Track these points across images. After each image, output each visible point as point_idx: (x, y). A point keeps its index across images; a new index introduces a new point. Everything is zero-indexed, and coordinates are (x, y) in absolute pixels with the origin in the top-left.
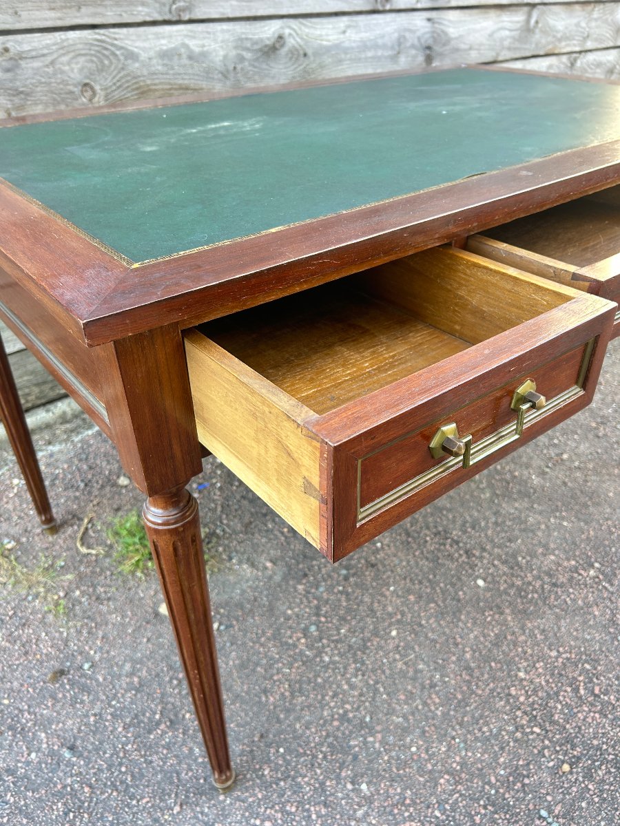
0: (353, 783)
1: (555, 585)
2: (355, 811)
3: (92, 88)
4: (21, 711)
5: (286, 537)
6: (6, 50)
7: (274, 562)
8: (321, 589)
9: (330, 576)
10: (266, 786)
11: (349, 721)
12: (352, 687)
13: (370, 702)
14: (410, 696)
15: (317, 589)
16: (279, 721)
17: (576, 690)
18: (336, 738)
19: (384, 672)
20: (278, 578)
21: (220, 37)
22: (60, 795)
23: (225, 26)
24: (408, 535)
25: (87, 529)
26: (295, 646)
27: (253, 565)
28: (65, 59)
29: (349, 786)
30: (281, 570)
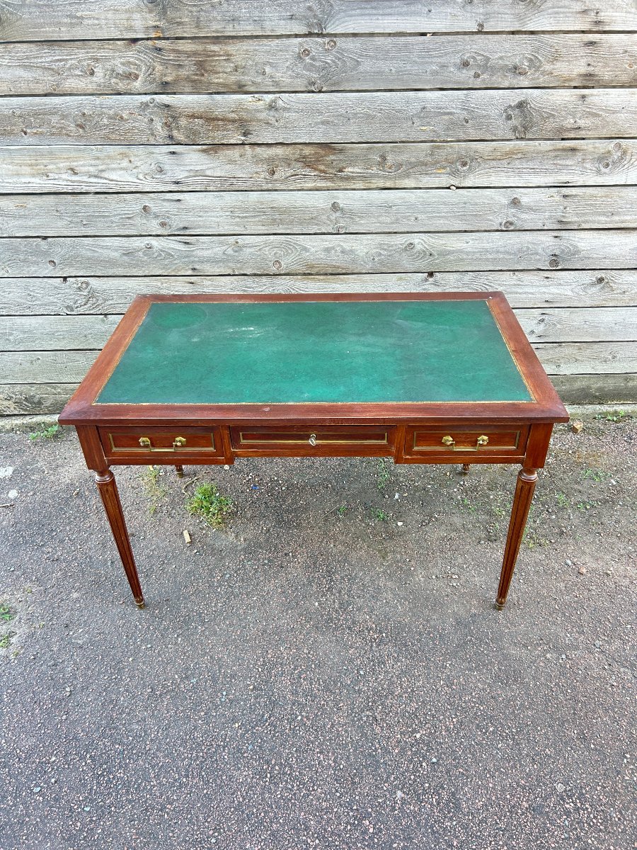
0: (178, 636)
1: (350, 628)
2: (169, 645)
3: (280, 263)
4: (110, 540)
5: (262, 532)
6: (237, 243)
7: (245, 540)
8: (249, 563)
9: (259, 560)
10: (152, 616)
11: (200, 617)
12: (216, 606)
13: (214, 616)
14: (231, 625)
15: (248, 561)
16: (178, 600)
17: (295, 669)
18: (189, 618)
19: (233, 609)
20: (239, 548)
21: (365, 242)
22: (97, 574)
23: (369, 236)
24: (315, 563)
25: (193, 482)
26: (214, 578)
27: (236, 536)
28: (267, 248)
29: (176, 636)
30: (244, 545)
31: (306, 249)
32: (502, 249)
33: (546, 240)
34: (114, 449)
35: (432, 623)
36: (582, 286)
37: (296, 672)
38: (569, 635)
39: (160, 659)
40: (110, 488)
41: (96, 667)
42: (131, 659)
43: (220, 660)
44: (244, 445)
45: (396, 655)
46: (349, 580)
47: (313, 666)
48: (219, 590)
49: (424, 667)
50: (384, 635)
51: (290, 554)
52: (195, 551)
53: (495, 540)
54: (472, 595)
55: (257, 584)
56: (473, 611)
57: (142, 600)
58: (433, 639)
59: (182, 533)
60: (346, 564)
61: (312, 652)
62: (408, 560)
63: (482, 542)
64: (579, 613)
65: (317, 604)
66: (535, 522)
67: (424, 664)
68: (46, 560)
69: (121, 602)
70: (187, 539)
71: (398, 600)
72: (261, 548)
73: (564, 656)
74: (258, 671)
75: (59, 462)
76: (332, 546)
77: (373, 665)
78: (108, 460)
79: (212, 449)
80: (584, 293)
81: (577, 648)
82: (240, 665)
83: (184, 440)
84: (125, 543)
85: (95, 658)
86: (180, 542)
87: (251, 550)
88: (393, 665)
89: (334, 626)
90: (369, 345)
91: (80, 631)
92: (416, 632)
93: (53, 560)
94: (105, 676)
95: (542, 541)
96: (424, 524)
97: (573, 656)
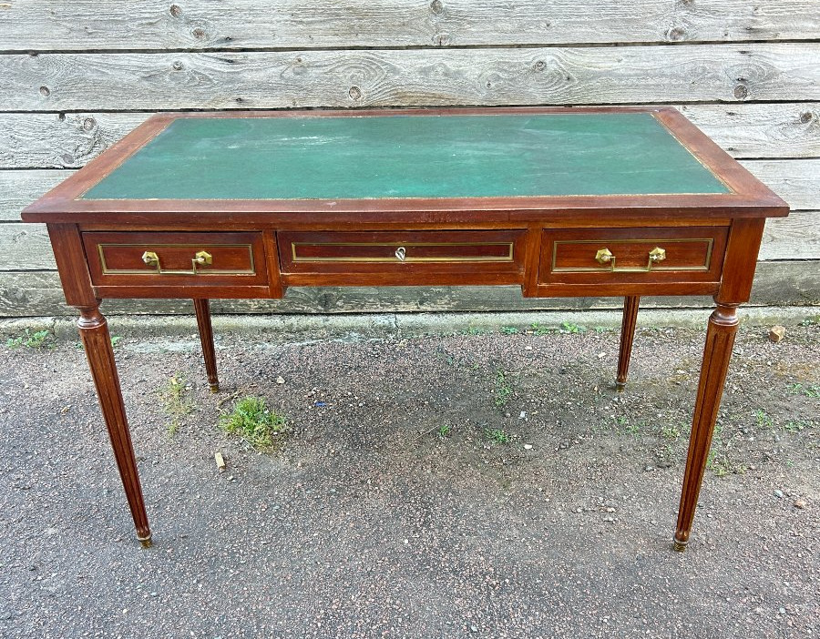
0: (198, 582)
1: (455, 573)
2: (184, 592)
3: (358, 91)
6: (300, 61)
7: (303, 465)
8: (309, 492)
9: (323, 488)
10: (162, 556)
12: (257, 544)
13: (254, 557)
14: (278, 568)
15: (306, 490)
16: (202, 537)
17: (372, 624)
20: (295, 475)
21: (477, 60)
22: (84, 506)
23: (482, 51)
25: (232, 398)
26: (256, 509)
27: (291, 462)
29: (195, 582)
30: (302, 471)
31: (394, 70)
32: (668, 72)
33: (729, 55)
34: (106, 272)
35: (579, 567)
36: (781, 127)
37: (374, 627)
38: (787, 584)
39: (170, 610)
40: (100, 339)
41: (72, 620)
42: (125, 611)
43: (260, 612)
44: (298, 264)
45: (525, 607)
46: (454, 512)
47: (400, 620)
48: (263, 525)
49: (569, 622)
50: (507, 581)
51: (369, 482)
52: (231, 477)
53: (668, 467)
54: (638, 533)
55: (320, 518)
56: (641, 552)
57: (148, 532)
58: (581, 587)
59: (213, 458)
60: (450, 494)
61: (398, 602)
62: (541, 489)
63: (649, 468)
64: (800, 555)
65: (406, 541)
66: (725, 445)
67: (569, 619)
68: (13, 488)
69: (118, 539)
70: (220, 462)
71: (527, 538)
72: (328, 475)
73: (782, 610)
74: (317, 627)
75: (47, 376)
76: (429, 471)
77: (492, 619)
78: (96, 289)
79: (250, 272)
80: (784, 137)
81: (802, 601)
82: (289, 619)
83: (209, 256)
84: (122, 434)
85: (73, 609)
86: (208, 469)
87: (310, 479)
88: (522, 620)
89: (432, 569)
90: (485, 150)
91: (54, 575)
92: (556, 578)
93: (24, 489)
94: (84, 632)
95: (738, 467)
96: (563, 447)
97: (797, 610)
